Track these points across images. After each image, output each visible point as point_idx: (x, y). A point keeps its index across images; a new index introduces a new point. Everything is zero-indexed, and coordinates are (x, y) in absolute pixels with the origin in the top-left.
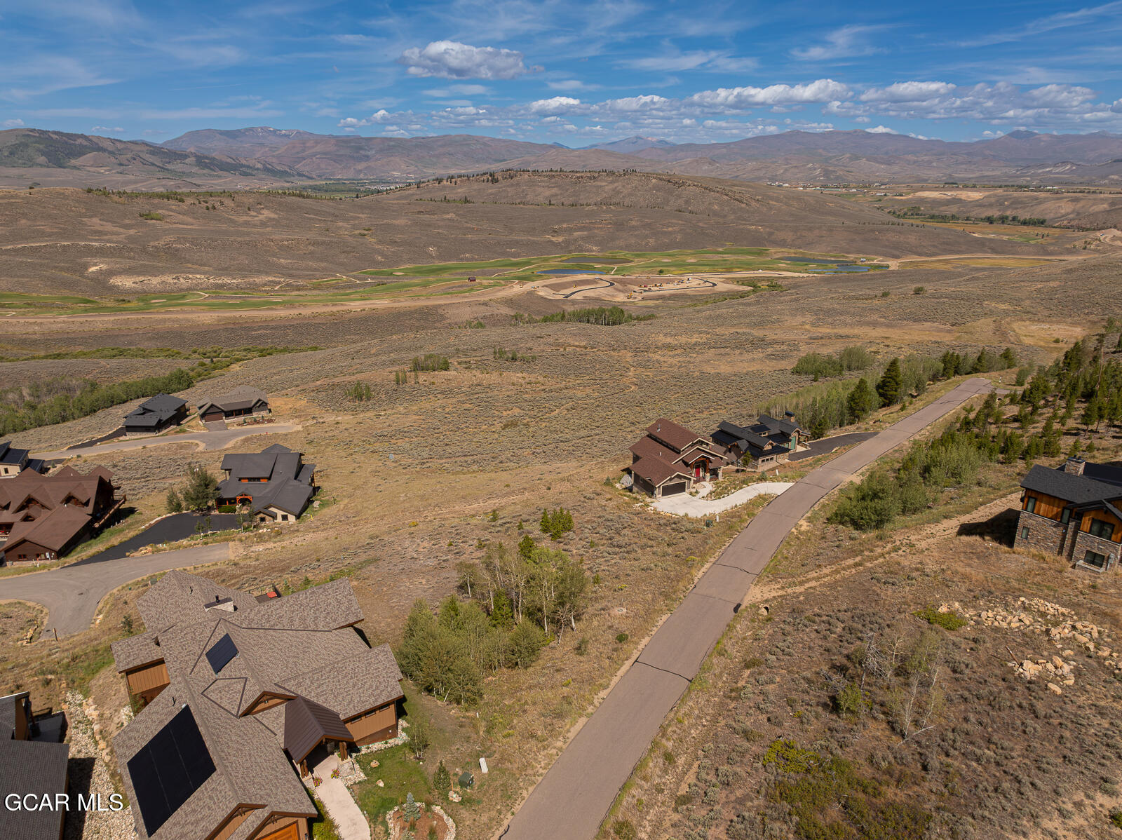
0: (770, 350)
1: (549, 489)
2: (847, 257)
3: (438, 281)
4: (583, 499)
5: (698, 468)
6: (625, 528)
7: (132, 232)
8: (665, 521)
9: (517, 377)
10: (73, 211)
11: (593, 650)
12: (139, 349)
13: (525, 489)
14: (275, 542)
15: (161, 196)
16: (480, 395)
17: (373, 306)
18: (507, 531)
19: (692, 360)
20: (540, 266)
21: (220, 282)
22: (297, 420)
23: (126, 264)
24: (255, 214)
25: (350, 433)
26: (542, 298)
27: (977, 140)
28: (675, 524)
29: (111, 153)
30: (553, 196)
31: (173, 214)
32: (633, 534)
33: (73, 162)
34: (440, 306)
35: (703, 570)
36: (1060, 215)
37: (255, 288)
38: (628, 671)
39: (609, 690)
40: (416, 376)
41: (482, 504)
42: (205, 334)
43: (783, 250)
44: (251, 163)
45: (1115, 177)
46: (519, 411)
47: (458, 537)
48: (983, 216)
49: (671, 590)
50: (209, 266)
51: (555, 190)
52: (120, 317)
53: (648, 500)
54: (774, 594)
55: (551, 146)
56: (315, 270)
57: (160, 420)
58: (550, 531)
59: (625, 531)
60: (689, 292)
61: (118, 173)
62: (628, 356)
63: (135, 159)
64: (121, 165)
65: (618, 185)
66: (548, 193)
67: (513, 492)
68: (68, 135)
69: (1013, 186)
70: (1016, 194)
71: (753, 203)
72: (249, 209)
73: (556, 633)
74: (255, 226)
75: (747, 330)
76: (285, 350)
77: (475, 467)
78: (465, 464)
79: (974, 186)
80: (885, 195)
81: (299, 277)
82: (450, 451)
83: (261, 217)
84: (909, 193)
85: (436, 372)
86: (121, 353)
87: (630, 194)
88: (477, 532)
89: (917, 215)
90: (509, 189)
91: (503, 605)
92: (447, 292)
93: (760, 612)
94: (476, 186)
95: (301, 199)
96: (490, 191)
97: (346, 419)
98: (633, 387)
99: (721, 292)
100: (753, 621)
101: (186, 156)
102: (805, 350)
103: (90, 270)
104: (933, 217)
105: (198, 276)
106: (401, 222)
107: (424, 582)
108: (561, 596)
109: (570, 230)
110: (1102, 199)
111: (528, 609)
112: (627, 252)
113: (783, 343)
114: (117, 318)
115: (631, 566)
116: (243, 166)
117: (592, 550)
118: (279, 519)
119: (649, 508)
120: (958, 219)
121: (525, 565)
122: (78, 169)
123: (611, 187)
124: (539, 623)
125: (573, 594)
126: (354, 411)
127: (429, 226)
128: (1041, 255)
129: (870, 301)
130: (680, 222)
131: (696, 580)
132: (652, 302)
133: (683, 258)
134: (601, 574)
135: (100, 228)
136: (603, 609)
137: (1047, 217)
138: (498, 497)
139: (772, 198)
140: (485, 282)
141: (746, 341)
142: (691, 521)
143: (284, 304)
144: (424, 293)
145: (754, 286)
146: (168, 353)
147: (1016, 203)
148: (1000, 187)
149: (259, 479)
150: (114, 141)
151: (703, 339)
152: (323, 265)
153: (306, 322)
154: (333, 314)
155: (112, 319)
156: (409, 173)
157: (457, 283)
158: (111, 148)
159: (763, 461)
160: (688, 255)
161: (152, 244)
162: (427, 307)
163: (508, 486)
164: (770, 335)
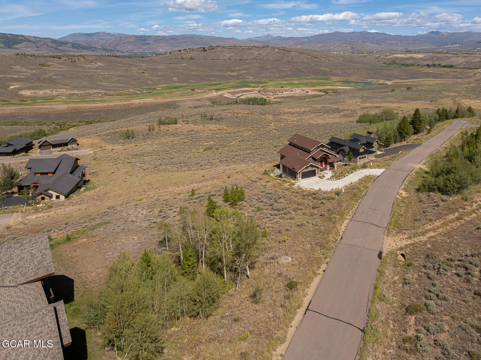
0: (342, 113)
1: (229, 177)
2: (367, 81)
3: (177, 91)
4: (250, 182)
5: (321, 162)
6: (281, 198)
7: (34, 71)
8: (307, 193)
9: (213, 126)
10: (8, 63)
11: (266, 297)
12: (25, 122)
13: (214, 178)
14: (45, 213)
15: (51, 57)
16: (193, 135)
17: (144, 102)
18: (200, 202)
19: (303, 118)
20: (225, 85)
21: (73, 92)
22: (91, 149)
23: (28, 85)
24: (93, 64)
25: (119, 154)
26: (226, 97)
27: (415, 35)
28: (314, 195)
29: (34, 42)
30: (231, 56)
31: (55, 64)
32: (286, 202)
33: (16, 46)
34: (177, 101)
35: (344, 225)
36: (459, 63)
37: (90, 95)
38: (302, 320)
39: (286, 344)
40: (160, 127)
41: (186, 187)
42: (60, 115)
43: (337, 78)
44: (97, 46)
45: (479, 49)
46: (213, 142)
47: (167, 206)
48: (425, 64)
49: (324, 241)
50: (69, 86)
51: (232, 54)
52: (19, 107)
53: (293, 181)
54: (405, 243)
55: (230, 39)
56: (119, 87)
57: (15, 150)
58: (229, 201)
59: (281, 200)
60: (296, 95)
61: (35, 50)
62: (270, 117)
63: (44, 45)
64: (37, 47)
65: (261, 52)
66: (229, 55)
67: (207, 179)
68: (15, 35)
69: (435, 52)
70: (438, 55)
71: (322, 59)
72: (91, 62)
73: (234, 280)
74: (93, 69)
75: (329, 106)
76: (99, 122)
77: (186, 168)
78: (180, 167)
79: (419, 52)
80: (380, 56)
81: (111, 90)
82: (173, 161)
83: (96, 65)
84: (390, 55)
85: (170, 125)
86: (16, 124)
87: (266, 56)
88: (180, 203)
89: (395, 64)
90: (211, 54)
91: (190, 256)
92: (180, 95)
93: (398, 258)
94: (196, 53)
95: (116, 58)
96: (203, 55)
97: (118, 148)
98: (274, 131)
99: (311, 95)
100: (395, 266)
101: (67, 44)
102: (360, 113)
103: (11, 88)
104: (402, 65)
105: (62, 90)
106: (161, 67)
107: (136, 238)
108: (238, 247)
109: (240, 70)
110: (477, 57)
111: (210, 259)
112: (266, 79)
113: (348, 110)
114: (17, 108)
115: (289, 223)
116: (93, 47)
117: (259, 213)
118: (54, 198)
119: (295, 186)
120: (414, 65)
121: (208, 221)
122: (18, 49)
123: (258, 52)
124: (220, 272)
125: (248, 245)
126: (124, 144)
127: (174, 69)
128: (456, 79)
129: (387, 93)
130: (290, 66)
131: (341, 233)
132: (279, 99)
133: (292, 81)
134: (268, 230)
135: (20, 70)
136: (273, 258)
137: (454, 64)
138: (196, 182)
139: (330, 57)
140: (199, 91)
141: (329, 110)
142: (325, 193)
143: (101, 101)
144: (170, 96)
145: (326, 93)
146: (40, 123)
147: (438, 59)
148: (430, 52)
149: (47, 174)
150: (35, 38)
151: (308, 109)
152: (123, 85)
153: (110, 109)
154: (124, 105)
155: (15, 108)
156: (167, 50)
157: (186, 91)
158: (34, 40)
159: (360, 158)
160: (294, 80)
161: (42, 76)
162: (171, 102)
163: (203, 176)
164: (341, 107)
